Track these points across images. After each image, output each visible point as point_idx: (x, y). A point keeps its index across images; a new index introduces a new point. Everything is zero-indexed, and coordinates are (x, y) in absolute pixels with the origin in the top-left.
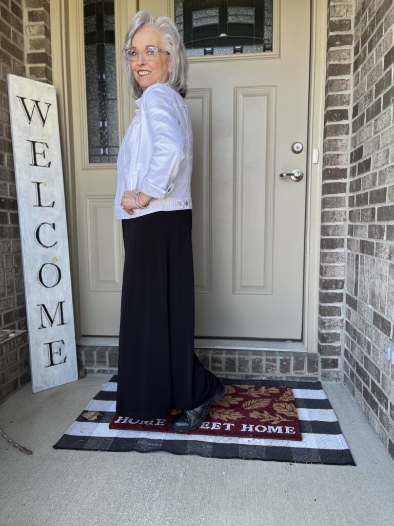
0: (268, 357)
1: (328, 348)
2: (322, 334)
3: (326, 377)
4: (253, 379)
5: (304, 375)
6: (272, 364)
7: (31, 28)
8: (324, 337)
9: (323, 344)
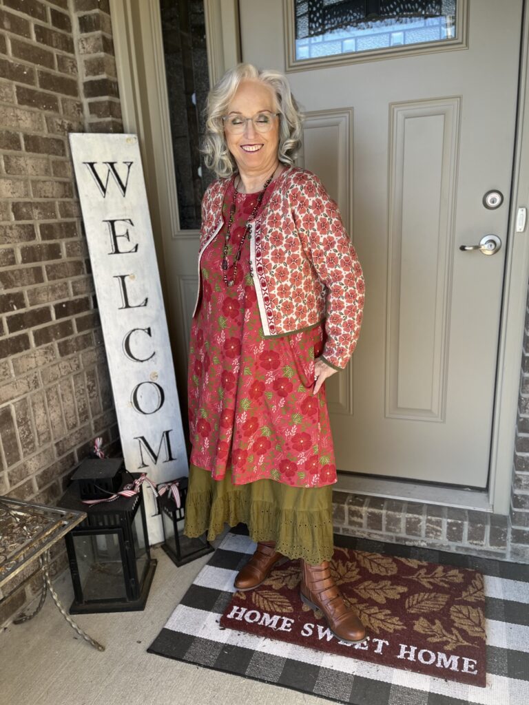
0: (429, 517)
1: (524, 515)
2: (515, 495)
3: (518, 555)
4: (407, 543)
5: (484, 548)
6: (435, 527)
7: (84, 42)
8: (518, 500)
9: (516, 510)
